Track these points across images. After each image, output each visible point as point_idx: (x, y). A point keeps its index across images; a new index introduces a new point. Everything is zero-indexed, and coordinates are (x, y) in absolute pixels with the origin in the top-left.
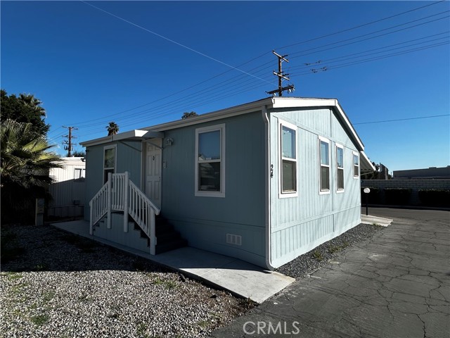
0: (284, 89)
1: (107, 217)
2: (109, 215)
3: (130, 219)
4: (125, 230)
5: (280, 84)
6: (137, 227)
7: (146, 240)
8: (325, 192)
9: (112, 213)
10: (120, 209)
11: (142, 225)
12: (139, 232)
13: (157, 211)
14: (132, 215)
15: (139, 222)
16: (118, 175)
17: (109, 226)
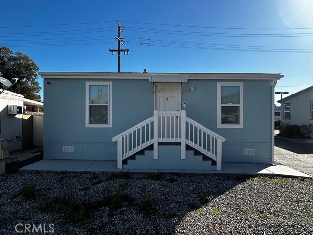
0: (122, 51)
4: (183, 157)
5: (119, 47)
7: (210, 162)
9: (159, 145)
10: (173, 140)
11: (205, 152)
12: (201, 157)
13: (224, 140)
14: (192, 145)
15: (201, 149)
16: (169, 113)
17: (156, 156)
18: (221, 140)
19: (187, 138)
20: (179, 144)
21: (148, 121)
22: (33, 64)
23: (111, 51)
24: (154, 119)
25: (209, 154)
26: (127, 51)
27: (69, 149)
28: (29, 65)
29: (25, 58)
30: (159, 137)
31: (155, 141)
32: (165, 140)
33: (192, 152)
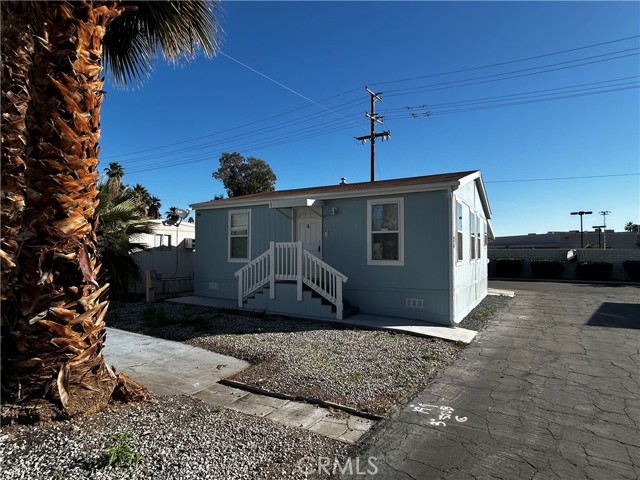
0: (377, 135)
1: (269, 288)
2: (272, 285)
3: (305, 288)
4: (300, 298)
5: (373, 130)
6: (315, 295)
7: (330, 307)
8: (473, 262)
9: (276, 283)
10: (290, 278)
11: (324, 293)
12: (319, 300)
13: (345, 279)
14: (309, 284)
15: (319, 290)
16: (285, 244)
17: (272, 296)
18: (341, 279)
19: (303, 274)
20: (295, 282)
21: (265, 254)
22: (269, 172)
23: (359, 139)
24: (271, 251)
25: (329, 297)
26: (387, 134)
27: (214, 286)
28: (263, 174)
29: (259, 164)
30: (276, 273)
31: (271, 278)
32: (281, 277)
33: (310, 293)
